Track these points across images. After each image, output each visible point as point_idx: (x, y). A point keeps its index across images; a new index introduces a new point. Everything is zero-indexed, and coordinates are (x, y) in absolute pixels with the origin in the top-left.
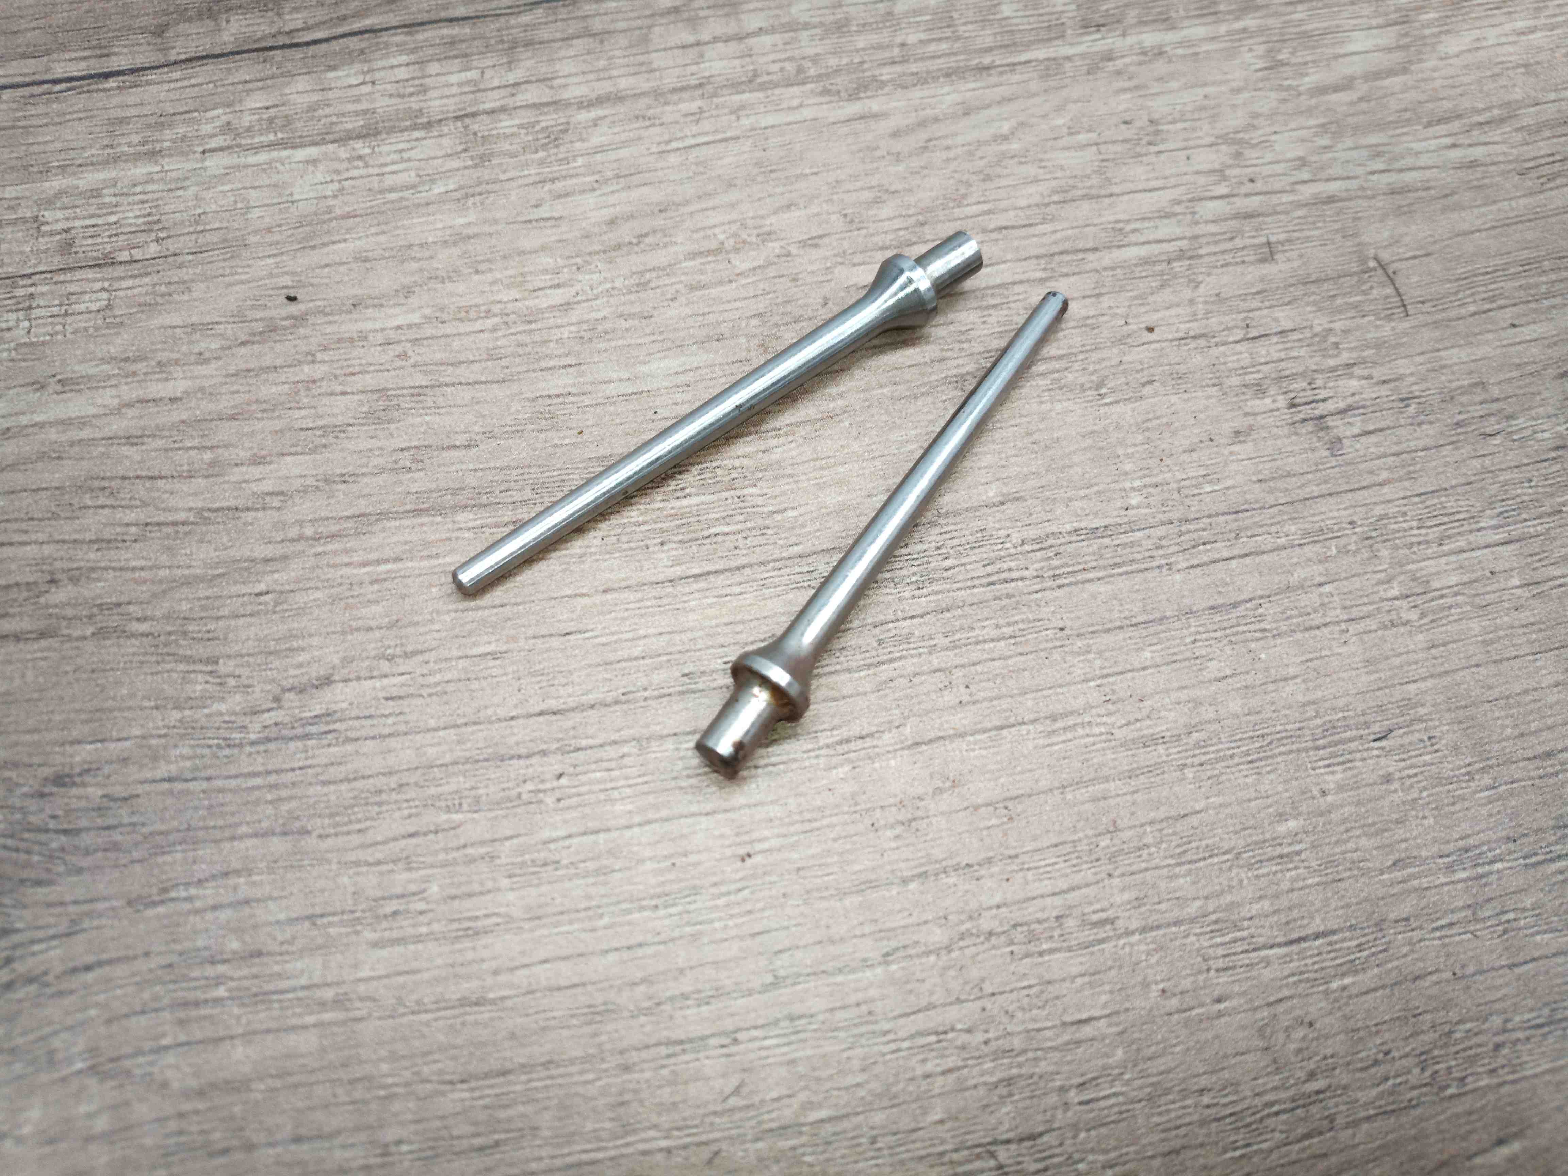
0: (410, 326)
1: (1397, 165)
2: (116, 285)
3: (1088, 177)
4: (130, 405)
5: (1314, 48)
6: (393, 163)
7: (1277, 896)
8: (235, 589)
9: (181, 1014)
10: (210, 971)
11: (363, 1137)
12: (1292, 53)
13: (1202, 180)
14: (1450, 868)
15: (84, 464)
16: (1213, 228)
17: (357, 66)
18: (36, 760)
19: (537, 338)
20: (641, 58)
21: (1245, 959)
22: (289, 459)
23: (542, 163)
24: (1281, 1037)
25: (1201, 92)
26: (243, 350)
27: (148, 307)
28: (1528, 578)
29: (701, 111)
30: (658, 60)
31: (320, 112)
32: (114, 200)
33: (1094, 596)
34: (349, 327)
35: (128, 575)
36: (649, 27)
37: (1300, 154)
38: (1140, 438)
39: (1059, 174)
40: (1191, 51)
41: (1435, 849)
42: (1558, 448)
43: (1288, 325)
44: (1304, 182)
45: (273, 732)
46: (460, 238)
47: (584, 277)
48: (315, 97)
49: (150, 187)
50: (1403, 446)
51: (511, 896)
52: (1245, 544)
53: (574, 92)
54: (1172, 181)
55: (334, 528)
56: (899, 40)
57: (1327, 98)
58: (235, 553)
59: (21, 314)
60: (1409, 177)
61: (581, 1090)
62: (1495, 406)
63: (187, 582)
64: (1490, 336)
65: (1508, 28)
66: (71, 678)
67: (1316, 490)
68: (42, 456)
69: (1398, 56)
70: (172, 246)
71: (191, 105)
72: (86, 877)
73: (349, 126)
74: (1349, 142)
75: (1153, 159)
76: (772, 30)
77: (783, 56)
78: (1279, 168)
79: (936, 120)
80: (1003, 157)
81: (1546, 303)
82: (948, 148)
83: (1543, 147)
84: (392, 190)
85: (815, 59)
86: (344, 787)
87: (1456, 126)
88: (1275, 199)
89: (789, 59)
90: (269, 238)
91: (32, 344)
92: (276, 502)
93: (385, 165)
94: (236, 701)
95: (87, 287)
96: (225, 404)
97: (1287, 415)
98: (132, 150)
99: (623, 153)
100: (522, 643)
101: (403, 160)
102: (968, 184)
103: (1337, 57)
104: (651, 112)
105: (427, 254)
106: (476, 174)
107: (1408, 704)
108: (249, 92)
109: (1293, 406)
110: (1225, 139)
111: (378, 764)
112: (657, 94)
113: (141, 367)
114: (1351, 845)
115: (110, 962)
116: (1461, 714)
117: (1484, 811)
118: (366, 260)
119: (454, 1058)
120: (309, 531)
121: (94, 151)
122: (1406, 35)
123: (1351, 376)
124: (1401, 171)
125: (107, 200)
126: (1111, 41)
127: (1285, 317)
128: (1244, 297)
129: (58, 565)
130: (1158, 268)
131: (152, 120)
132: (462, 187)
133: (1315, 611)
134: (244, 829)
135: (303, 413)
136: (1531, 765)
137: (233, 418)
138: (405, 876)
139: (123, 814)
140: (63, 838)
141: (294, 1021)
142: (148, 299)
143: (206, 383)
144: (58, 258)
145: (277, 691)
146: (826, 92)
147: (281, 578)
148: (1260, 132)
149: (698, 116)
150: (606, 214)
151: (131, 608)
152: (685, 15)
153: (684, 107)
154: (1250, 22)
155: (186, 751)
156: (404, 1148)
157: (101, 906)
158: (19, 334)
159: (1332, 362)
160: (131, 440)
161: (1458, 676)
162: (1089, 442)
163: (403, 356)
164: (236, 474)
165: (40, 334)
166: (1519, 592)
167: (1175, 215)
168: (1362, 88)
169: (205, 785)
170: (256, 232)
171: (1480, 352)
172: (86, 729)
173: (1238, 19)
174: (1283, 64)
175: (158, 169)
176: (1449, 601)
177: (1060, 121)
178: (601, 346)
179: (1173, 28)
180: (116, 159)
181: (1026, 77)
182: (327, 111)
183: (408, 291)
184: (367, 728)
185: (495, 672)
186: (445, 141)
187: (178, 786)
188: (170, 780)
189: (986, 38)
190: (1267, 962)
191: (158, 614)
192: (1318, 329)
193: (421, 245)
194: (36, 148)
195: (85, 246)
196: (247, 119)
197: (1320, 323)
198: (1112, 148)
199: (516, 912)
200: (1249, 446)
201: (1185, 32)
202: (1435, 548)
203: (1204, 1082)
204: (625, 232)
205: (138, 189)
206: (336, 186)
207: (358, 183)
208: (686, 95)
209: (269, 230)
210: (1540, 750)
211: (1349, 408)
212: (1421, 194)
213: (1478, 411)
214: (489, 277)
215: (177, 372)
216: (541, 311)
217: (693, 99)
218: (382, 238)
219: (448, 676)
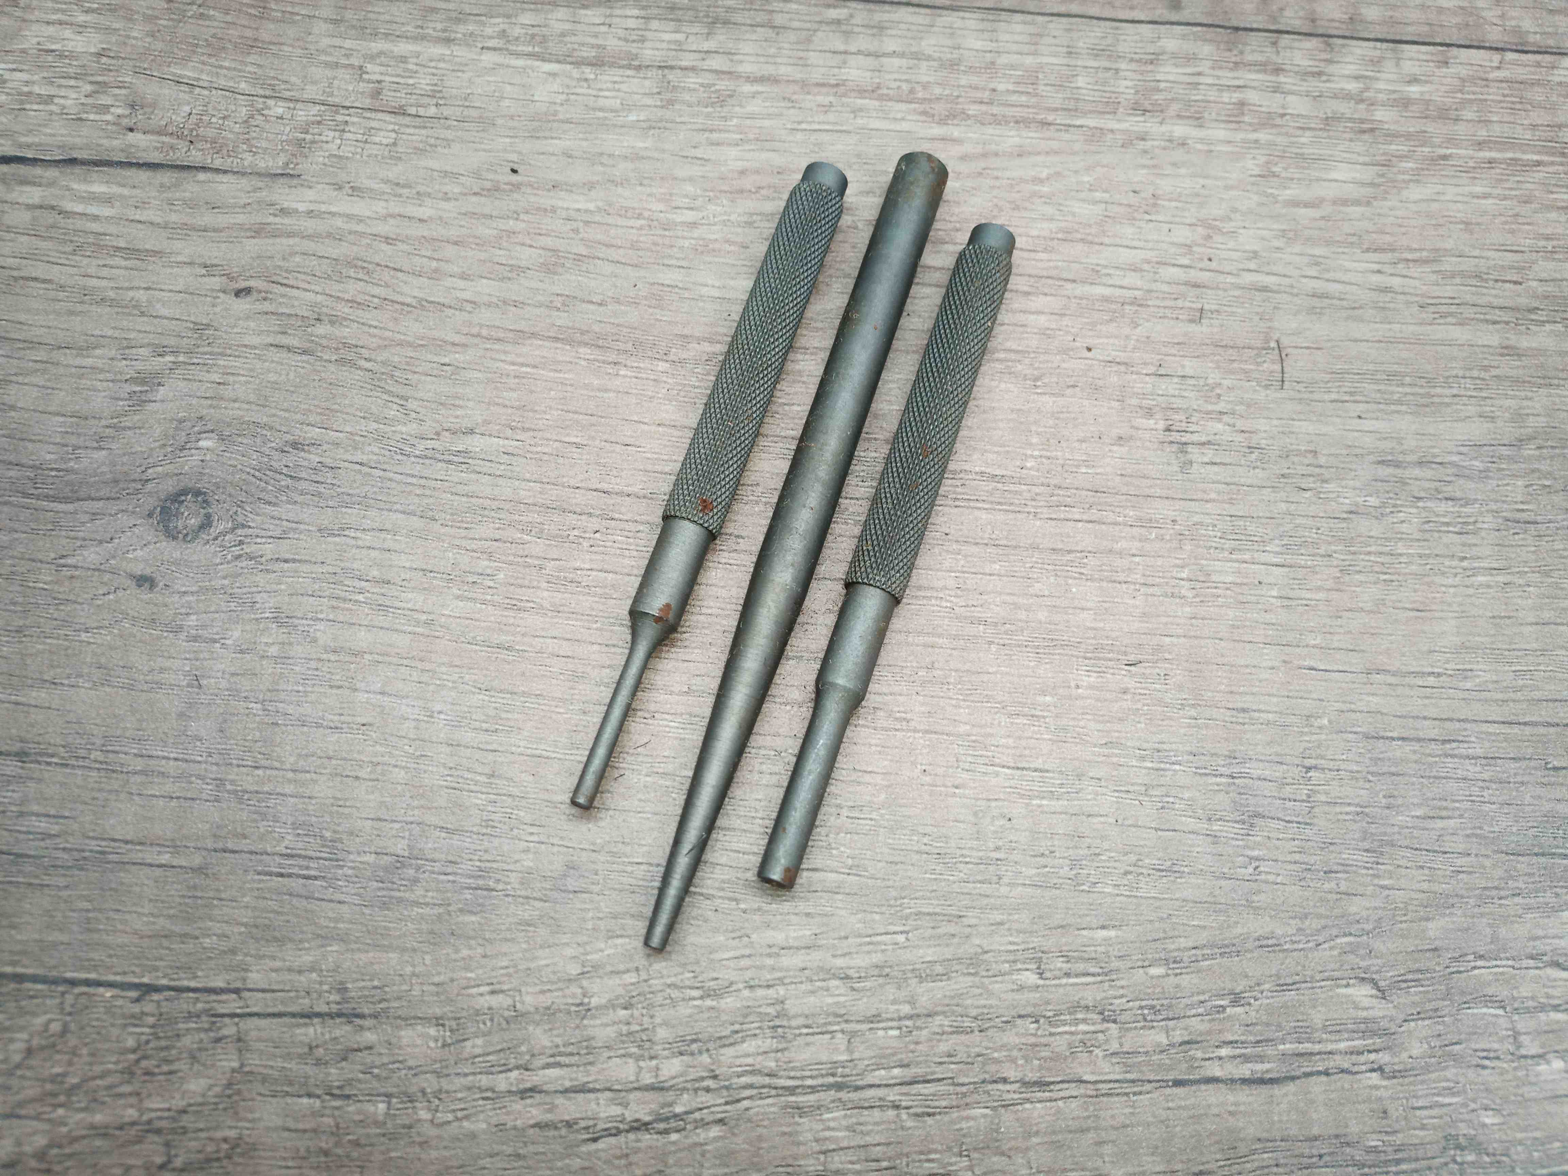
0: (586, 211)
1: (1327, 276)
2: (402, 130)
3: (1090, 226)
4: (392, 216)
5: (1304, 168)
6: (608, 90)
7: (1020, 738)
8: (430, 357)
9: (334, 603)
10: (357, 584)
11: (421, 703)
12: (1285, 169)
13: (1173, 250)
14: (1143, 758)
15: (355, 248)
16: (1165, 288)
17: (602, 10)
18: (284, 429)
19: (667, 241)
20: (801, 54)
21: (983, 769)
22: (484, 281)
23: (708, 116)
24: (988, 820)
25: (1202, 181)
26: (474, 199)
27: (420, 151)
28: (1283, 593)
29: (831, 105)
30: (813, 58)
31: (567, 39)
32: (415, 68)
33: (976, 519)
34: (546, 200)
35: (366, 329)
36: (815, 31)
37: (1256, 248)
38: (1051, 422)
39: (1070, 218)
40: (1206, 148)
41: (1138, 744)
42: (1351, 512)
43: (1189, 372)
44: (1249, 270)
45: (430, 453)
46: (637, 157)
47: (711, 207)
48: (567, 26)
49: (441, 65)
50: (1236, 480)
51: (546, 594)
52: (1094, 514)
53: (747, 68)
54: (1150, 245)
55: (501, 335)
56: (992, 86)
57: (1296, 210)
58: (436, 334)
59: (337, 134)
60: (1334, 288)
61: (554, 716)
62: (1317, 470)
63: (401, 344)
64: (1338, 420)
65: (1467, 189)
66: (316, 384)
67: (1158, 492)
68: (329, 235)
69: (1369, 191)
70: (446, 111)
71: (482, 11)
72: (297, 507)
73: (585, 54)
74: (1297, 249)
75: (1142, 224)
76: (902, 55)
77: (904, 77)
78: (1235, 255)
79: (996, 155)
80: (1034, 194)
81: (1393, 407)
82: (997, 178)
83: (1449, 291)
84: (601, 109)
85: (925, 86)
86: (464, 499)
87: (1388, 257)
88: (1221, 278)
89: (907, 81)
90: (511, 123)
91: (340, 157)
92: (469, 307)
93: (601, 90)
94: (412, 428)
95: (384, 126)
96: (453, 233)
97: (1161, 436)
98: (435, 34)
99: (767, 123)
100: (597, 442)
101: (614, 90)
102: (1001, 210)
103: (1318, 180)
104: (794, 97)
105: (611, 162)
106: (660, 113)
107: (1159, 648)
108: (523, 10)
109: (1168, 430)
110: (1203, 223)
111: (488, 491)
112: (804, 85)
113: (405, 191)
114: (1082, 723)
115: (300, 561)
116: (1196, 666)
117: (1182, 731)
118: (570, 157)
119: (485, 676)
120: (484, 332)
121: (409, 28)
122: (1383, 176)
123: (1220, 421)
124: (1328, 280)
125: (411, 67)
126: (1150, 125)
127: (1190, 366)
128: (1166, 344)
129: (324, 310)
130: (1113, 306)
131: (454, 15)
132: (649, 120)
133: (1123, 571)
134: (398, 507)
135: (502, 252)
136: (1229, 713)
137: (456, 243)
138: (486, 563)
139: (329, 477)
140: (289, 481)
141: (399, 627)
142: (421, 146)
143: (445, 215)
144: (368, 101)
145: (439, 429)
146: (924, 113)
147: (459, 357)
148: (1233, 224)
149: (827, 108)
150: (740, 165)
151: (363, 351)
152: (844, 28)
153: (820, 99)
154: (1263, 136)
155: (376, 450)
156: (442, 716)
157: (302, 527)
158: (333, 147)
159: (1210, 407)
160: (388, 240)
161: (1203, 642)
162: (1014, 416)
163: (576, 231)
164: (449, 282)
165: (346, 151)
166: (1274, 600)
167: (1142, 270)
168: (1327, 210)
169: (382, 473)
170: (504, 116)
171: (1324, 429)
172: (318, 418)
173: (1255, 131)
174: (1275, 175)
175: (448, 52)
176: (1219, 591)
177: (1086, 179)
178: (709, 259)
179: (1201, 126)
180: (423, 38)
181: (1075, 137)
182: (573, 39)
183: (591, 186)
184: (487, 467)
185: (575, 456)
186: (647, 83)
187: (365, 469)
188: (361, 464)
189: (1056, 99)
190: (997, 774)
191: (379, 359)
192: (1210, 381)
193: (610, 155)
194: (371, 16)
195: (390, 97)
196: (517, 31)
197: (1214, 377)
198: (1117, 209)
199: (546, 604)
200: (1125, 449)
201: (1210, 132)
202: (1226, 554)
203: (928, 830)
204: (748, 183)
205: (433, 64)
206: (564, 97)
207: (579, 98)
208: (824, 90)
209: (512, 118)
210: (1239, 705)
211: (1209, 443)
212: (1335, 302)
213: (1302, 470)
214: (649, 190)
215: (428, 201)
216: (676, 224)
217: (828, 94)
218: (585, 144)
219: (546, 450)
